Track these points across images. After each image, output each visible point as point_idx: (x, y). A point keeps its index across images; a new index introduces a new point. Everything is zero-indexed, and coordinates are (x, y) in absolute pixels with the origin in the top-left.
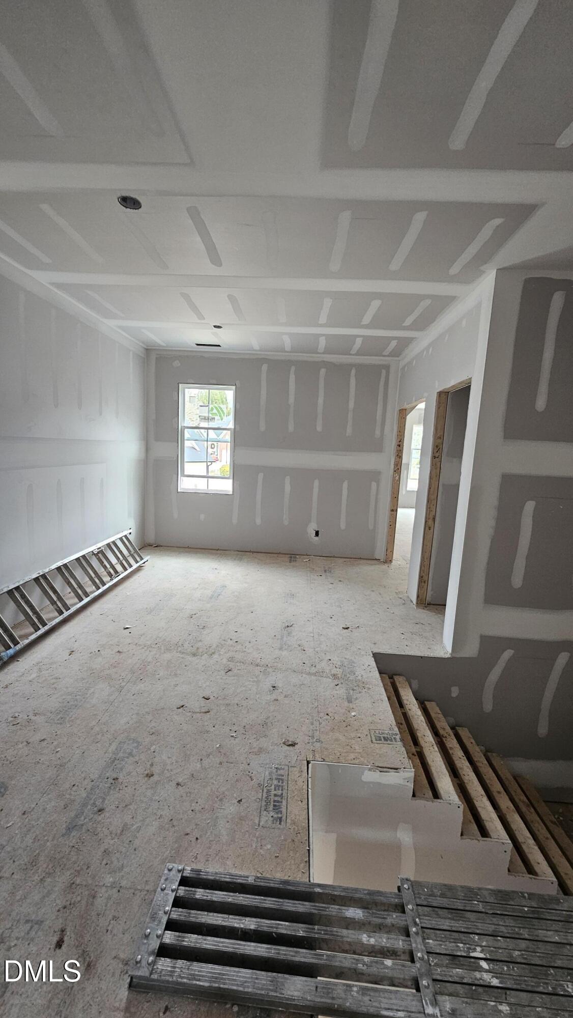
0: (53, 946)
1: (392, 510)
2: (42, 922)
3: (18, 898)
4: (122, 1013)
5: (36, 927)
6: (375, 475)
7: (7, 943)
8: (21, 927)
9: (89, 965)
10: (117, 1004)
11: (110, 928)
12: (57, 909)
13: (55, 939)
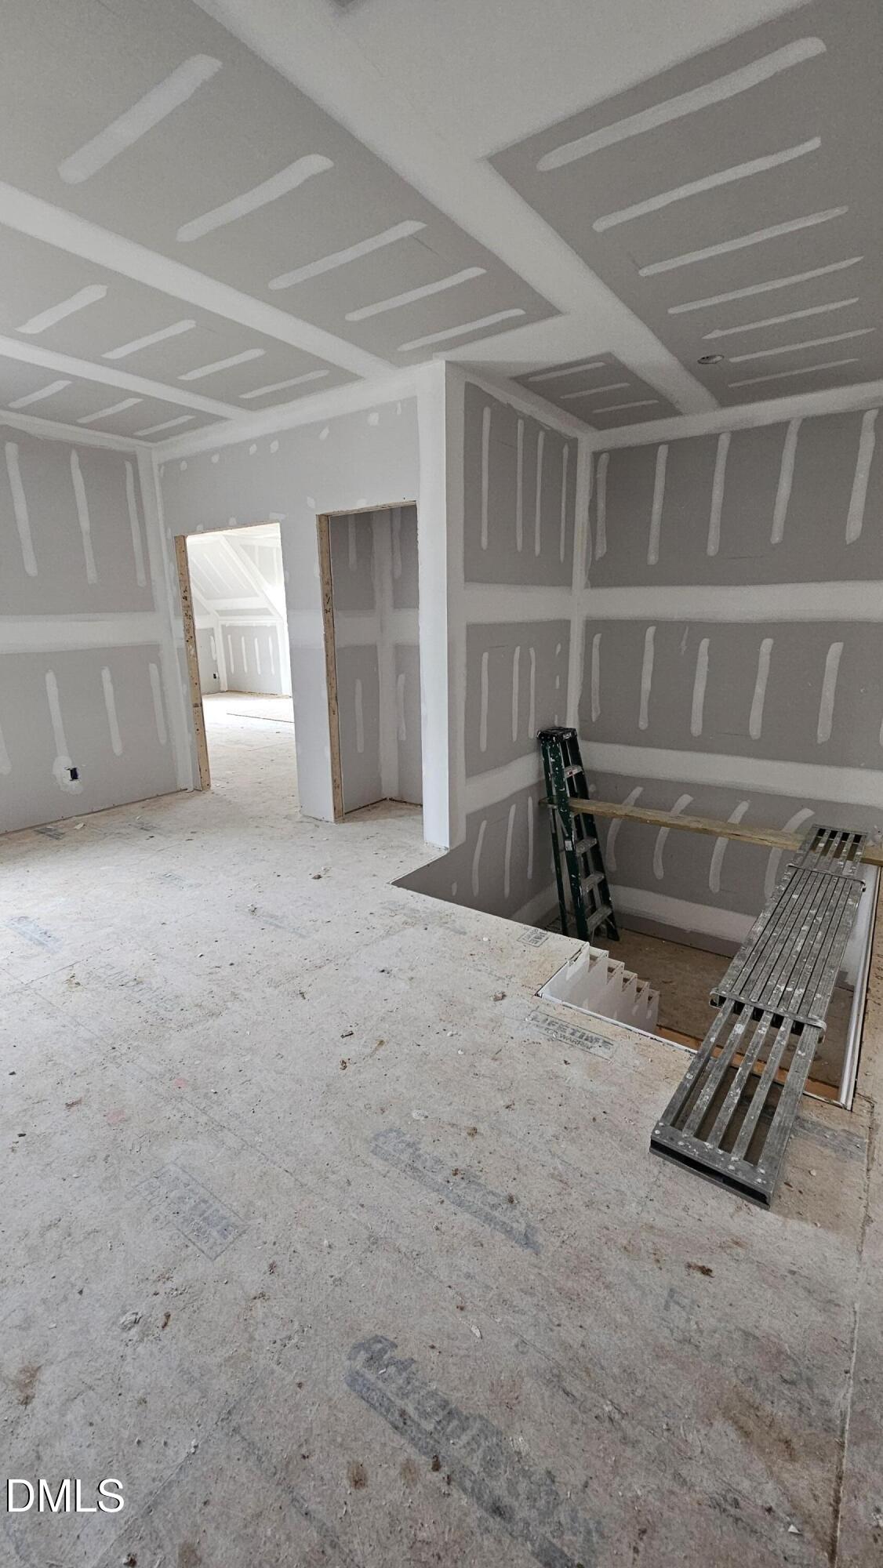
0: (707, 1278)
1: (196, 706)
2: (671, 1290)
3: (626, 1319)
4: (788, 1220)
5: (676, 1297)
6: (150, 652)
7: (692, 1334)
8: (672, 1317)
9: (737, 1243)
10: (780, 1224)
11: (697, 1217)
12: (657, 1270)
13: (698, 1275)
